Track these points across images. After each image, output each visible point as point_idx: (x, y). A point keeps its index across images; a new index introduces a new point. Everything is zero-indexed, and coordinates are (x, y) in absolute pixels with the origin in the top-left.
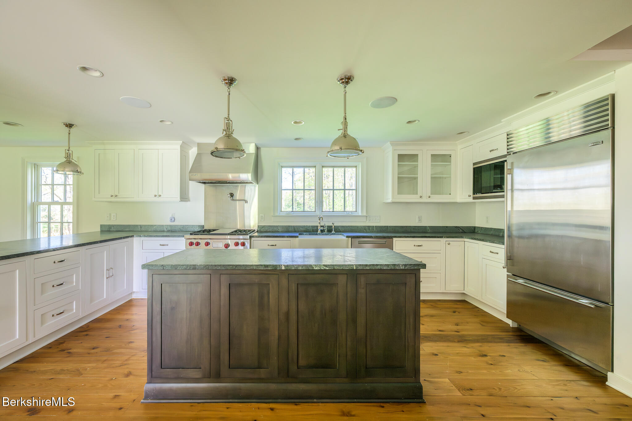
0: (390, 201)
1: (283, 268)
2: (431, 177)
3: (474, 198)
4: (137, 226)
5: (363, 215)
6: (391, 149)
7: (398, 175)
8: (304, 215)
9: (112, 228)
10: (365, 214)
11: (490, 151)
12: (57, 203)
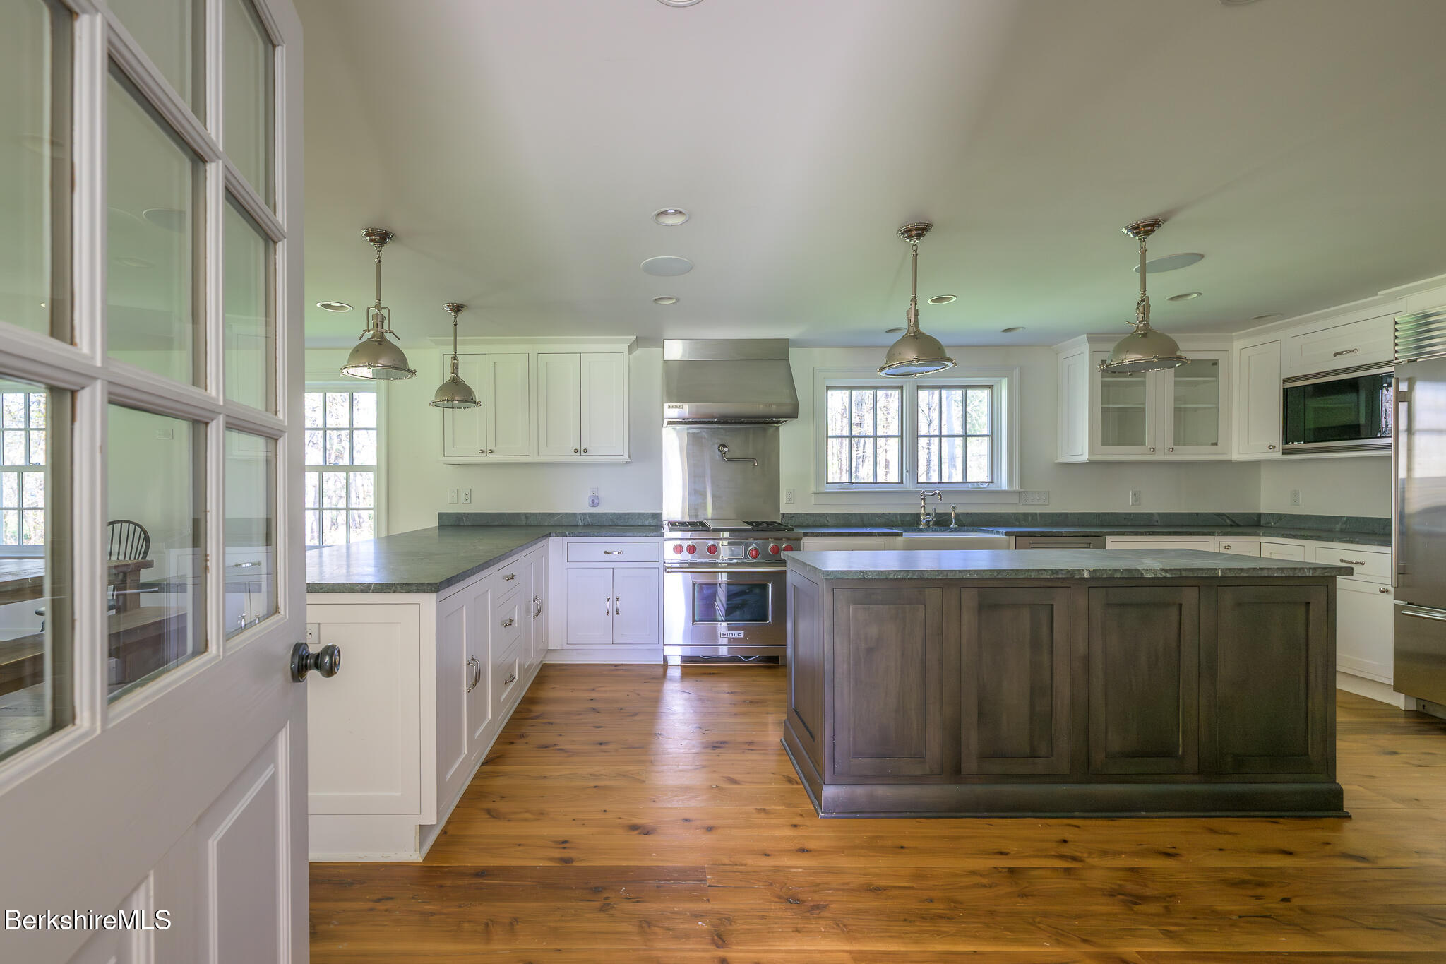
0: (1085, 458)
1: (1086, 575)
2: (1175, 408)
3: (1285, 452)
4: (518, 515)
5: (1011, 489)
6: (1085, 348)
7: (1102, 404)
8: (876, 490)
9: (464, 519)
10: (1016, 487)
11: (1335, 355)
12: (336, 468)
